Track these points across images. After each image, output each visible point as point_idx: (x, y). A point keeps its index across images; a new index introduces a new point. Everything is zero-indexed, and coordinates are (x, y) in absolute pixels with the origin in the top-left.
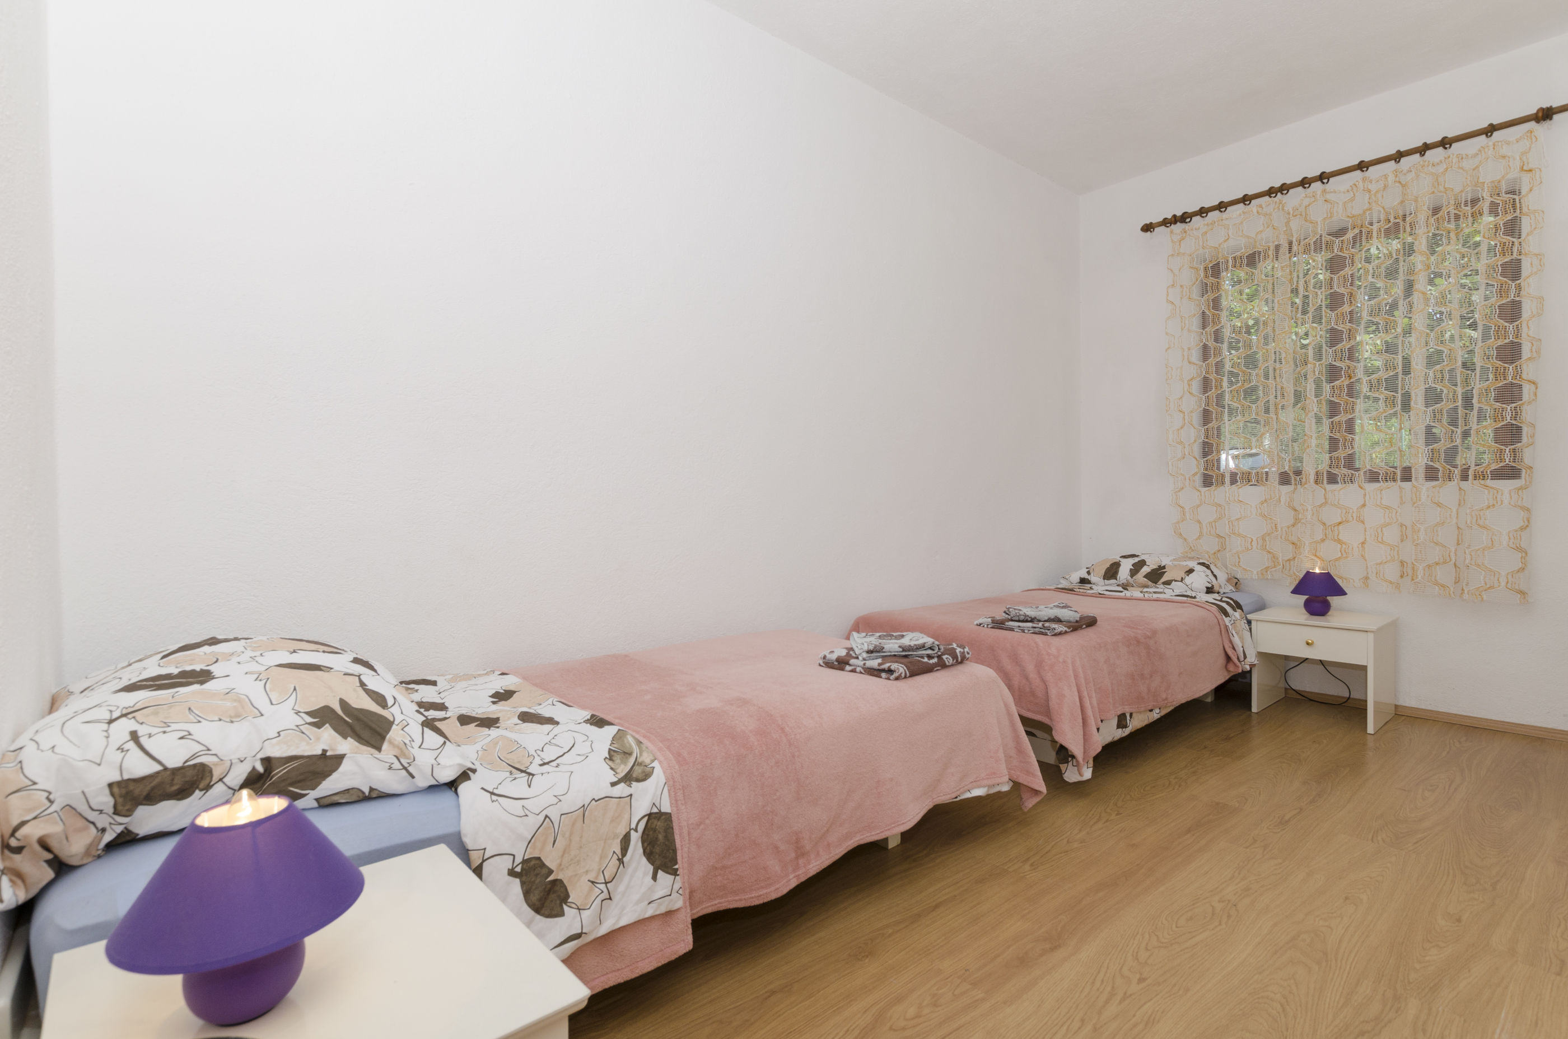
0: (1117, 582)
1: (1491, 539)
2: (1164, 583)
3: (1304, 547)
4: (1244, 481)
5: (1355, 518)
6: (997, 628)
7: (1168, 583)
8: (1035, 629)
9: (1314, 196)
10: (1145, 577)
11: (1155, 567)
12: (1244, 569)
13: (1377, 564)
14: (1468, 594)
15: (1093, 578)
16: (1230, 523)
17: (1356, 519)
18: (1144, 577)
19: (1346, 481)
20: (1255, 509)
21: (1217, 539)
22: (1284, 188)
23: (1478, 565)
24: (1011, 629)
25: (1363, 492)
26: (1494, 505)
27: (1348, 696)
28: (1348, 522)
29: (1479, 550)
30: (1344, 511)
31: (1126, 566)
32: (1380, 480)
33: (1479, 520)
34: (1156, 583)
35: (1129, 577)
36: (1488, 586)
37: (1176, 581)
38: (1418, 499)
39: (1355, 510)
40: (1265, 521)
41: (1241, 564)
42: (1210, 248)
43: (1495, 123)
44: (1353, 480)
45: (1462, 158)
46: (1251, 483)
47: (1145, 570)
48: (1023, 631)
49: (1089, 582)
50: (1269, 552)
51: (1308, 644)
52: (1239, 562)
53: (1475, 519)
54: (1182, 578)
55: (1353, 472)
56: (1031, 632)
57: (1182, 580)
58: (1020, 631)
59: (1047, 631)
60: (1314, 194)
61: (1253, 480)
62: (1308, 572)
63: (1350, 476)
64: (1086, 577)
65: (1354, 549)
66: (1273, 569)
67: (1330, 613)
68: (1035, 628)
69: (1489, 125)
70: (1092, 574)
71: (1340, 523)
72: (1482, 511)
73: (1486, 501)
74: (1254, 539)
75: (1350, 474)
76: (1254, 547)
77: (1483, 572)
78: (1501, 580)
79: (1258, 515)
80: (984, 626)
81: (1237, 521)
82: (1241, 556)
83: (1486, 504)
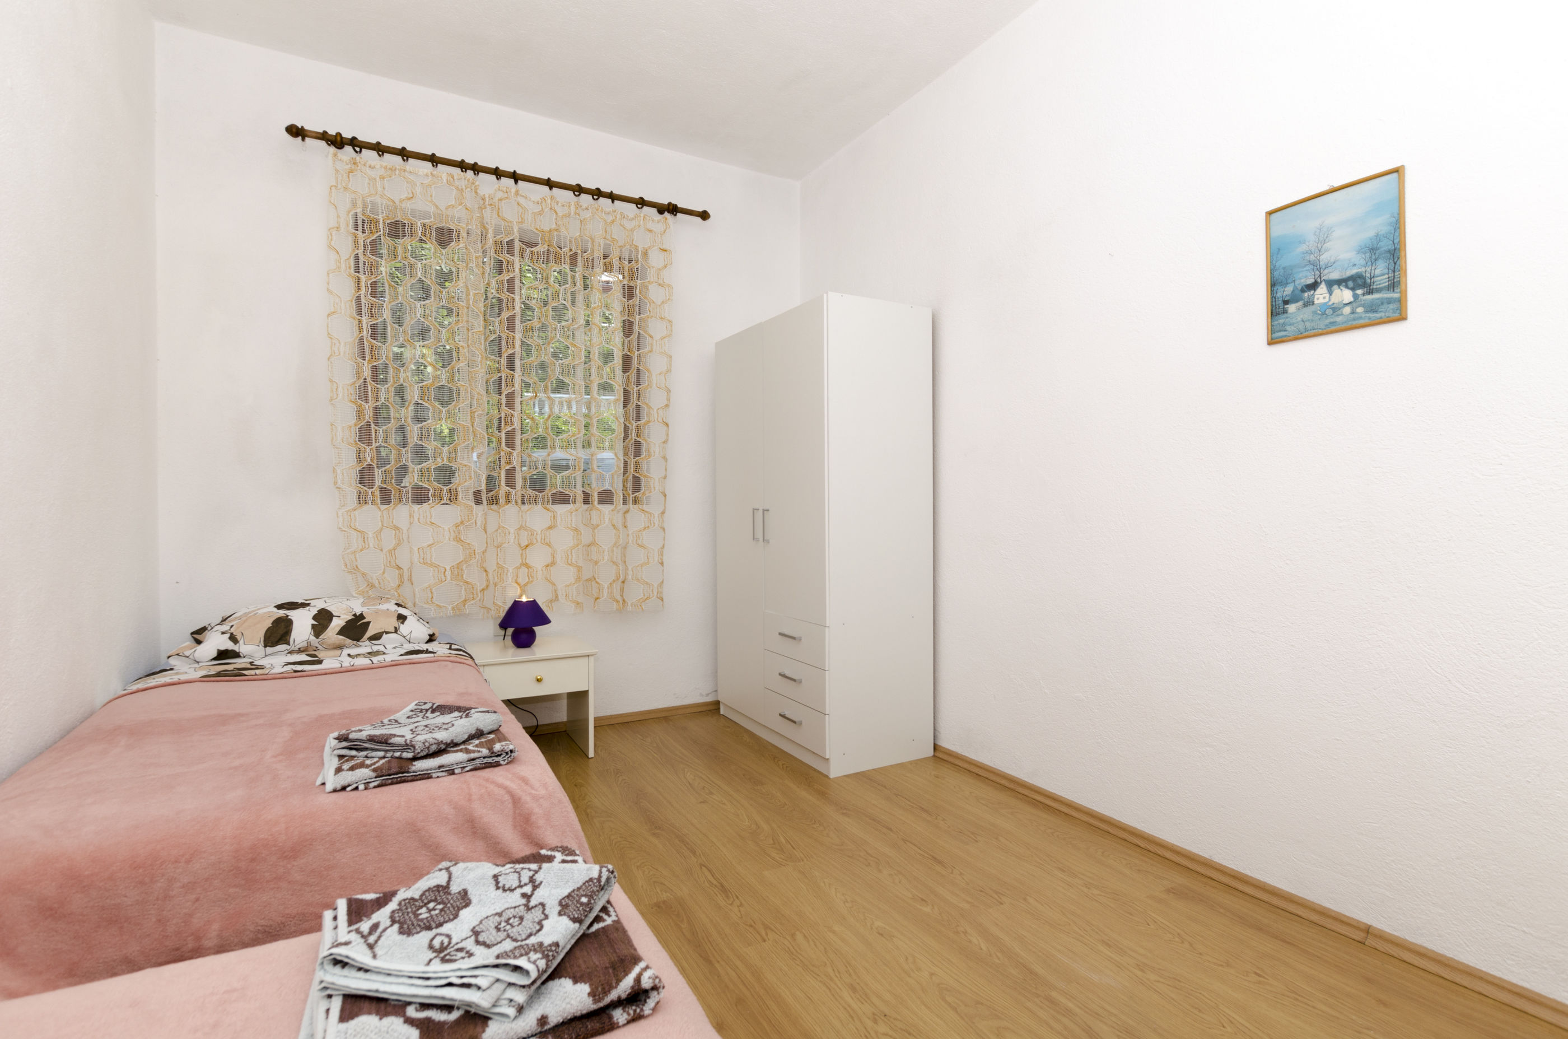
0: (288, 647)
1: (647, 556)
2: (372, 638)
3: (507, 574)
4: (436, 499)
5: (539, 540)
6: (392, 784)
7: (377, 637)
8: (474, 763)
9: (507, 192)
10: (340, 633)
11: (350, 617)
12: (437, 605)
13: (566, 586)
14: (632, 606)
15: (242, 648)
16: (421, 551)
17: (541, 541)
18: (337, 634)
19: (531, 502)
20: (448, 532)
21: (397, 571)
22: (476, 168)
23: (638, 580)
24: (426, 776)
25: (550, 514)
26: (648, 527)
27: (536, 724)
28: (532, 544)
29: (638, 566)
30: (530, 533)
31: (302, 623)
32: (571, 502)
33: (638, 540)
34: (358, 640)
35: (313, 638)
36: (646, 597)
37: (387, 633)
38: (602, 522)
39: (539, 532)
40: (461, 547)
41: (434, 600)
42: (388, 200)
43: (646, 199)
44: (537, 502)
45: (624, 217)
46: (443, 502)
47: (337, 624)
48: (451, 772)
49: (236, 655)
50: (467, 583)
51: (538, 680)
52: (432, 598)
53: (635, 539)
54: (396, 628)
55: (537, 493)
56: (467, 769)
57: (396, 630)
58: (444, 774)
59: (497, 759)
60: (508, 190)
61: (445, 498)
62: (515, 601)
63: (535, 497)
64: (230, 648)
65: (538, 572)
66: (472, 602)
67: (536, 643)
68: (473, 759)
69: (640, 198)
70: (241, 642)
71: (527, 546)
72: (640, 532)
73: (643, 524)
74: (448, 568)
75: (535, 495)
76: (449, 578)
77: (642, 586)
78: (654, 591)
79: (452, 539)
80: (357, 788)
81: (429, 548)
82: (434, 590)
83: (643, 526)
